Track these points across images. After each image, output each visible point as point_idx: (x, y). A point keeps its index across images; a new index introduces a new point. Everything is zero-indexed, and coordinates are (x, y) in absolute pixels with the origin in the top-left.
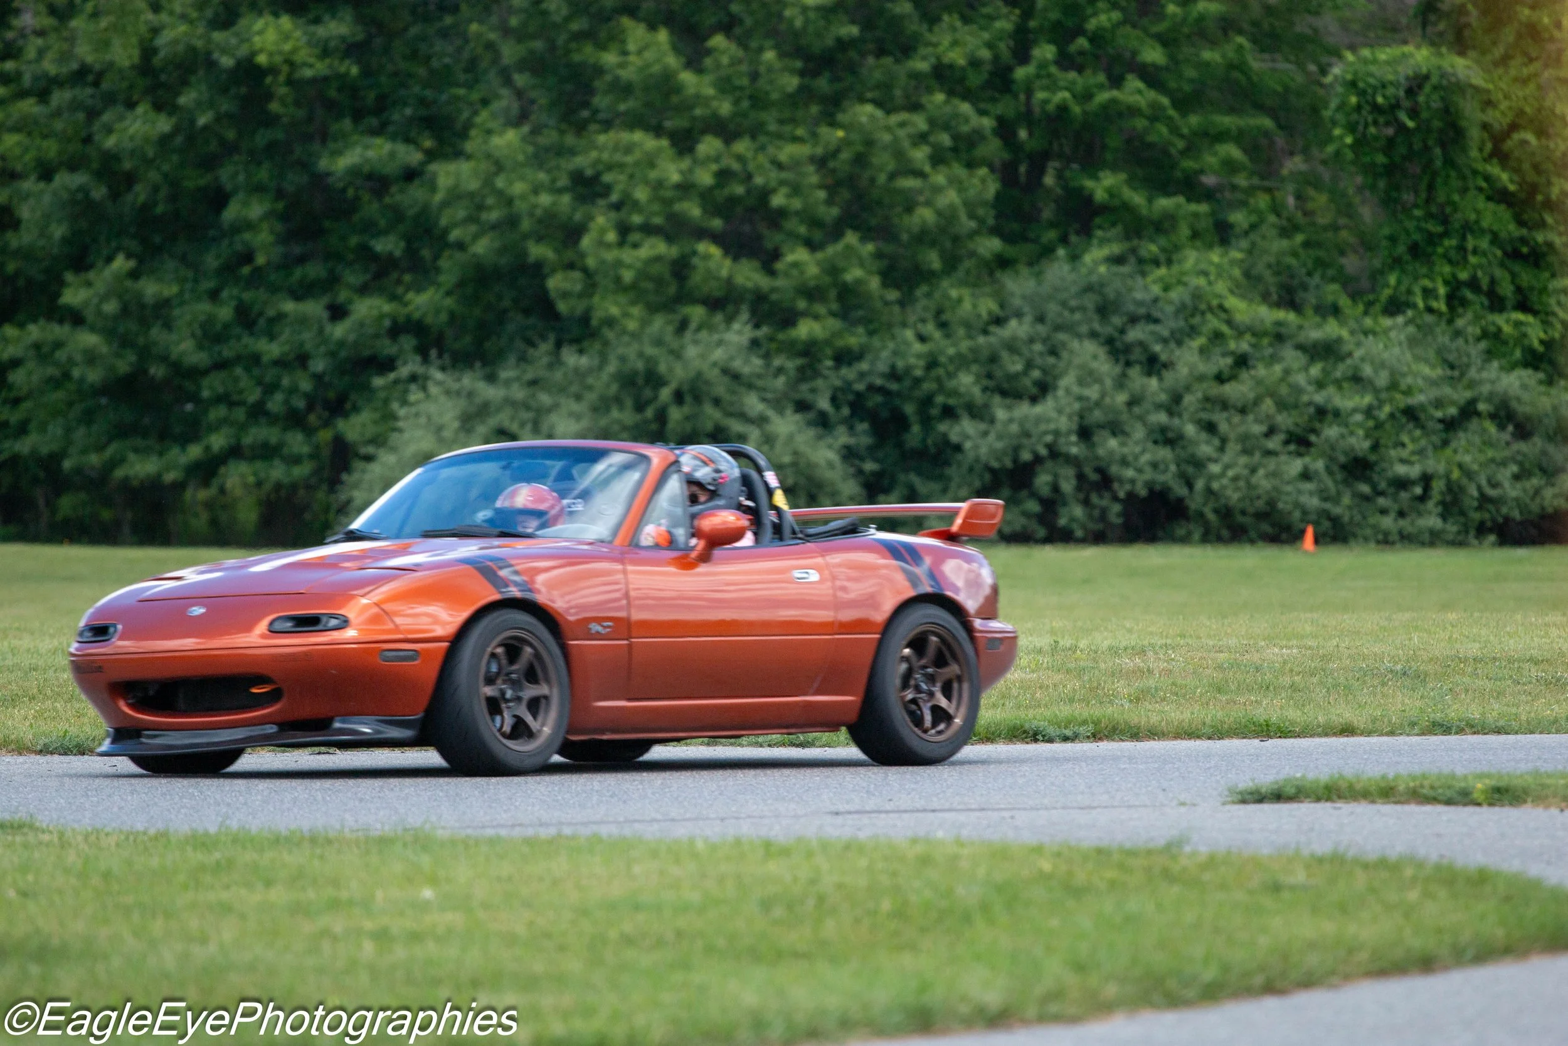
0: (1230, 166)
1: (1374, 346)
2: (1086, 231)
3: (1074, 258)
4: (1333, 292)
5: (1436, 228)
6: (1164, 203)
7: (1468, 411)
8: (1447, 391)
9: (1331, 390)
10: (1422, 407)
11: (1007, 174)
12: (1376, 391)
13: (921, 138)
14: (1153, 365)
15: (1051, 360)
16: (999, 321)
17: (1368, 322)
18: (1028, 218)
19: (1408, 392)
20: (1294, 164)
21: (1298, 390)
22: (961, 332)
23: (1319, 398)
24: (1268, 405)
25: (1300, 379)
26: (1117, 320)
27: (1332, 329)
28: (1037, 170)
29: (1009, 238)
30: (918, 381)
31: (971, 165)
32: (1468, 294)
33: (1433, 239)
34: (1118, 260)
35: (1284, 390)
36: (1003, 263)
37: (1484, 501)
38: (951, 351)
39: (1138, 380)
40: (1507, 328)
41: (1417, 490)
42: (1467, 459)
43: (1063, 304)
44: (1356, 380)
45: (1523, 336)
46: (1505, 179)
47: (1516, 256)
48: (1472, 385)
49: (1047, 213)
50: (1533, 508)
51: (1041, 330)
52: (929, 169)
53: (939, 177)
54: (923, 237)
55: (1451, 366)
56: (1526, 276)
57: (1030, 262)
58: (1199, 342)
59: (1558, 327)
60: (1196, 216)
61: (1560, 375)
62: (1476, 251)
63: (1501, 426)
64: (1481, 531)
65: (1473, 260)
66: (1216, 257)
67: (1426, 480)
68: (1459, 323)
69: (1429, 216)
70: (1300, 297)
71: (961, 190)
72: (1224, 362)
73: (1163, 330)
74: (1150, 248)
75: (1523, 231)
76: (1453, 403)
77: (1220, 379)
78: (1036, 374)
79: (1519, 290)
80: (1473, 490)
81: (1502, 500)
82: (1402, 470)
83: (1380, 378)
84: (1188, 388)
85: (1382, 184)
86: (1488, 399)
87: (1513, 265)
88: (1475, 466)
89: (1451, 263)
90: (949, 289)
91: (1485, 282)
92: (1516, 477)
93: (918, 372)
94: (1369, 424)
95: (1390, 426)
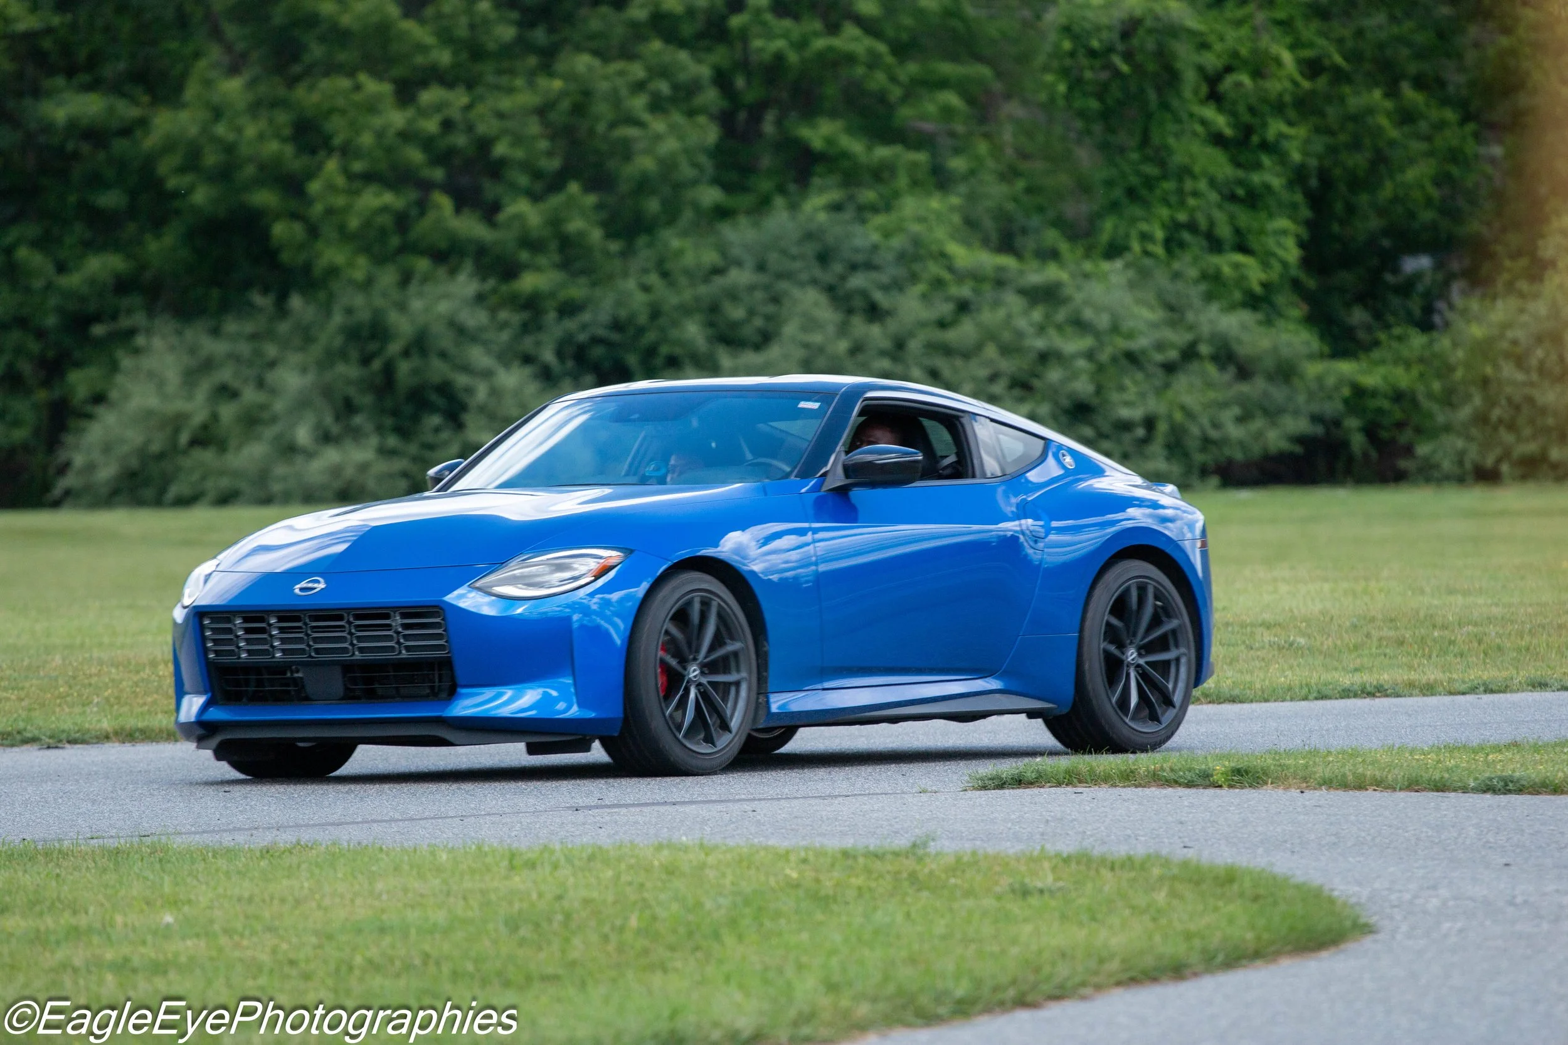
0: (947, 112)
1: (1092, 289)
2: (804, 182)
3: (794, 207)
4: (1052, 237)
5: (1151, 170)
6: (883, 152)
7: (1189, 353)
8: (1169, 335)
9: (1053, 334)
10: (1144, 352)
11: (726, 120)
12: (1098, 334)
13: (638, 87)
14: (874, 312)
15: (770, 309)
16: (717, 271)
17: (1088, 266)
18: (749, 168)
19: (1130, 335)
20: (1013, 109)
21: (1020, 335)
22: (683, 281)
23: (1040, 344)
24: (991, 351)
25: (1022, 323)
26: (838, 268)
27: (1053, 273)
28: (756, 119)
29: (728, 188)
30: (641, 331)
31: (691, 113)
32: (1186, 236)
33: (1149, 183)
34: (836, 207)
35: (1006, 335)
36: (722, 213)
37: (1207, 442)
38: (674, 300)
39: (860, 327)
40: (1227, 270)
41: (1140, 432)
42: (1189, 400)
43: (784, 252)
44: (1079, 325)
45: (1242, 279)
46: (1221, 121)
47: (1233, 198)
48: (1191, 328)
49: (766, 161)
50: (1256, 450)
51: (762, 278)
52: (646, 117)
53: (658, 125)
54: (643, 186)
55: (1171, 308)
56: (1244, 218)
57: (749, 212)
58: (920, 288)
59: (1277, 267)
60: (915, 165)
61: (1280, 315)
62: (1195, 194)
63: (1222, 367)
64: (1204, 472)
65: (1192, 202)
66: (935, 203)
67: (1150, 423)
68: (1176, 265)
69: (1146, 159)
70: (1019, 241)
71: (681, 138)
72: (946, 309)
73: (884, 278)
74: (869, 195)
75: (1240, 173)
76: (1172, 346)
77: (942, 324)
78: (758, 322)
79: (1238, 231)
80: (1195, 430)
81: (1224, 441)
82: (1125, 413)
83: (1103, 321)
84: (911, 334)
85: (1098, 129)
86: (1210, 340)
87: (1231, 207)
88: (1197, 408)
89: (1169, 205)
90: (671, 239)
91: (1203, 224)
92: (1239, 419)
93: (642, 321)
94: (1092, 367)
95: (1112, 370)
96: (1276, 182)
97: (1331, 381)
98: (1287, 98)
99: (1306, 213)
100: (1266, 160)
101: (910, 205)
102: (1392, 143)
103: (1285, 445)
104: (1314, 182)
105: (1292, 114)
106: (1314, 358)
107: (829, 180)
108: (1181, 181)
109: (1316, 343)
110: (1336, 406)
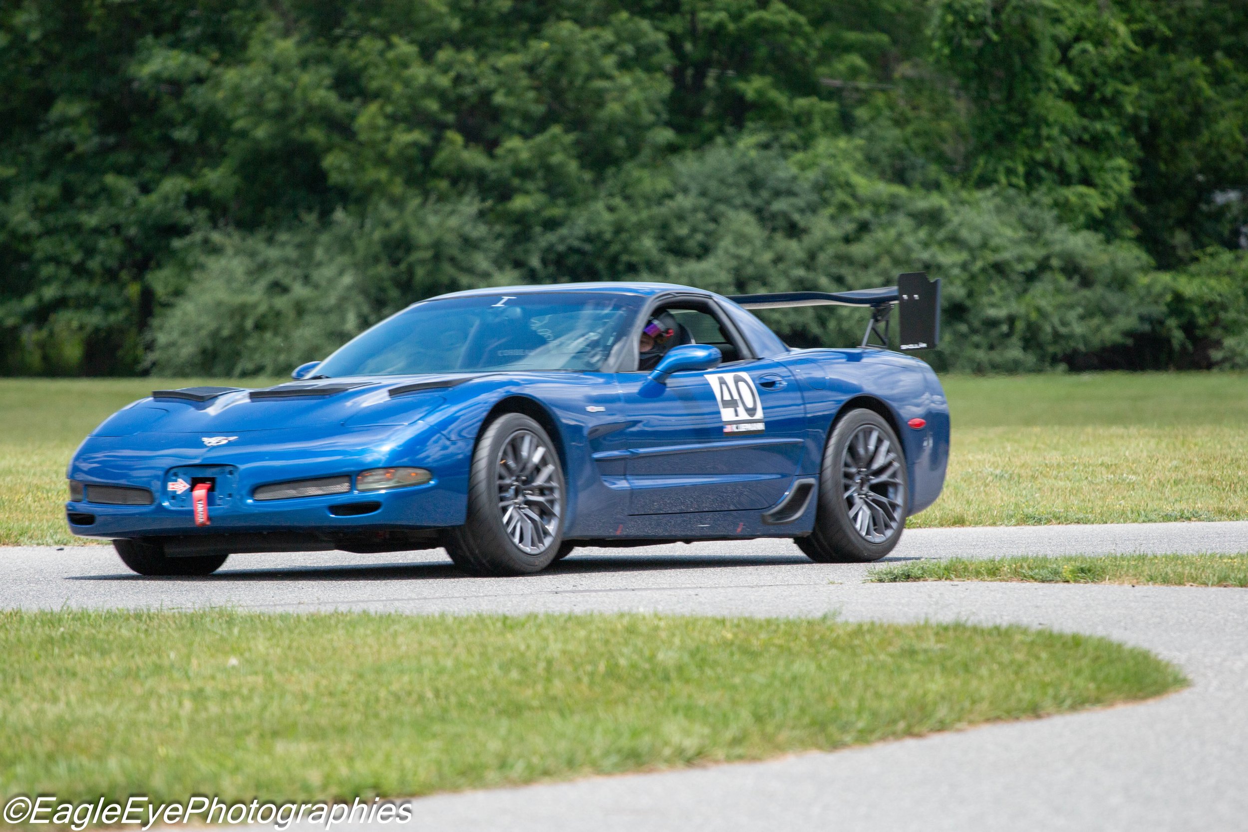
0: (854, 72)
1: (968, 214)
2: (739, 125)
3: (730, 144)
4: (933, 171)
5: (1015, 119)
6: (802, 102)
7: (1043, 266)
8: (1028, 250)
9: (935, 249)
10: (1007, 263)
11: (677, 75)
12: (971, 250)
13: (609, 49)
14: (793, 230)
15: (711, 226)
16: (670, 196)
17: (964, 194)
18: (695, 113)
19: (996, 250)
20: (905, 69)
21: (908, 249)
22: (641, 203)
23: (925, 256)
24: (885, 262)
25: (910, 240)
26: (765, 194)
27: (935, 200)
28: (701, 74)
29: (679, 129)
30: (607, 244)
31: (650, 70)
32: (1043, 172)
33: (1014, 129)
34: (766, 146)
35: (897, 249)
36: (673, 149)
37: (1057, 337)
38: (634, 219)
39: (784, 244)
40: (1073, 199)
41: (1005, 328)
42: (1043, 303)
43: (722, 181)
44: (955, 241)
45: (1086, 205)
46: (1071, 81)
47: (1080, 142)
48: (1046, 244)
49: (708, 110)
50: (1096, 341)
51: (704, 202)
52: (616, 73)
53: (625, 80)
54: (614, 127)
55: (1030, 229)
56: (1088, 159)
57: (695, 148)
58: (830, 211)
59: (1114, 197)
60: (827, 112)
61: (1119, 236)
62: (1049, 138)
63: (1070, 277)
64: (1055, 360)
65: (1047, 145)
66: (842, 143)
67: (1011, 320)
68: (1035, 195)
69: (1011, 110)
70: (909, 175)
71: (643, 89)
72: (850, 227)
73: (800, 202)
74: (791, 137)
75: (1085, 122)
76: (1031, 259)
77: (847, 240)
78: (699, 237)
79: (1083, 169)
80: (1048, 329)
81: (1070, 337)
82: (992, 312)
83: (974, 239)
84: (821, 248)
85: (974, 85)
86: (1060, 255)
87: (1078, 150)
88: (1049, 309)
89: (1029, 147)
90: (633, 170)
91: (1056, 162)
92: (1082, 318)
93: (608, 236)
94: (965, 276)
95: (981, 278)
96: (1114, 130)
97: (1158, 288)
98: (1124, 63)
99: (1139, 153)
100: (1105, 112)
101: (823, 145)
102: (1209, 101)
103: (1118, 338)
104: (1145, 129)
105: (1129, 76)
106: (1145, 270)
107: (760, 124)
108: (1038, 128)
109: (1145, 258)
110: (1160, 310)
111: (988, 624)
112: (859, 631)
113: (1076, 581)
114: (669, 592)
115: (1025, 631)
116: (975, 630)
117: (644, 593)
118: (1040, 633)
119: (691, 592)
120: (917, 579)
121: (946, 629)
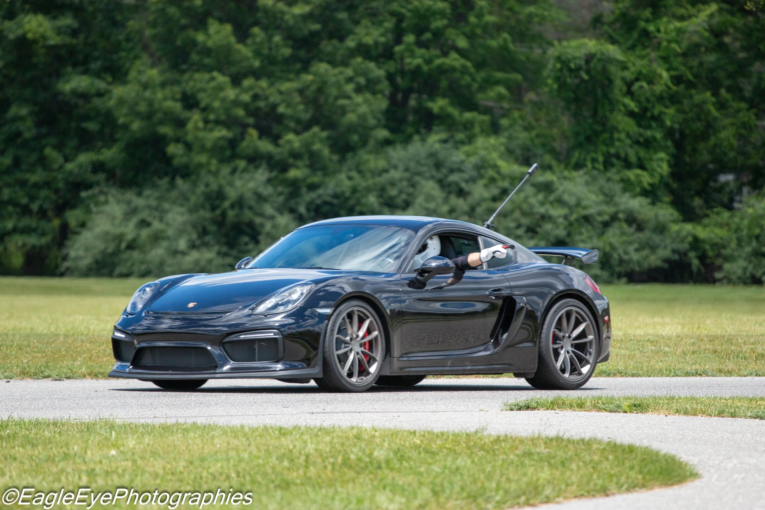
0: (501, 97)
1: (568, 185)
2: (429, 128)
3: (423, 140)
4: (548, 159)
5: (598, 128)
6: (468, 115)
7: (614, 218)
8: (605, 208)
9: (548, 206)
10: (591, 216)
11: (392, 97)
12: (570, 207)
13: (350, 80)
14: (461, 193)
15: (411, 190)
16: (386, 171)
17: (566, 173)
18: (403, 121)
19: (585, 208)
20: (531, 96)
21: (532, 206)
22: (368, 175)
23: (542, 210)
24: (517, 214)
25: (533, 200)
26: (444, 171)
27: (548, 177)
28: (406, 98)
29: (393, 130)
30: (347, 199)
31: (374, 93)
32: (615, 161)
33: (597, 134)
34: (445, 141)
35: (525, 207)
36: (388, 142)
37: (621, 261)
38: (364, 184)
39: (454, 200)
40: (633, 177)
42: (613, 241)
43: (418, 162)
44: (560, 202)
45: (640, 182)
46: (632, 105)
47: (638, 143)
48: (616, 205)
49: (411, 118)
50: (646, 265)
51: (407, 175)
52: (353, 95)
53: (359, 99)
54: (351, 129)
55: (606, 195)
56: (642, 153)
57: (401, 142)
58: (484, 181)
59: (657, 177)
60: (483, 122)
61: (660, 201)
62: (619, 140)
63: (630, 225)
64: (620, 276)
65: (617, 144)
66: (492, 140)
68: (609, 174)
69: (596, 122)
70: (533, 160)
71: (370, 105)
72: (495, 191)
73: (466, 176)
74: (460, 136)
75: (641, 130)
76: (606, 213)
77: (494, 199)
78: (404, 196)
79: (639, 159)
80: (615, 256)
81: (630, 261)
83: (572, 200)
84: (478, 204)
85: (573, 107)
86: (624, 212)
87: (636, 147)
88: (617, 245)
89: (607, 145)
90: (364, 155)
91: (623, 155)
92: (637, 250)
93: (348, 194)
94: (566, 223)
95: (576, 225)
96: (658, 136)
97: (684, 233)
98: (665, 95)
99: (672, 150)
100: (654, 124)
102: (715, 119)
103: (659, 263)
104: (677, 135)
105: (667, 102)
106: (675, 221)
107: (441, 128)
108: (612, 133)
109: (676, 214)
110: (685, 246)
111: (576, 437)
112: (498, 440)
113: (631, 412)
114: (382, 414)
115: (600, 442)
116: (569, 441)
117: (366, 415)
118: (609, 443)
119: (396, 415)
120: (534, 409)
121: (551, 440)
